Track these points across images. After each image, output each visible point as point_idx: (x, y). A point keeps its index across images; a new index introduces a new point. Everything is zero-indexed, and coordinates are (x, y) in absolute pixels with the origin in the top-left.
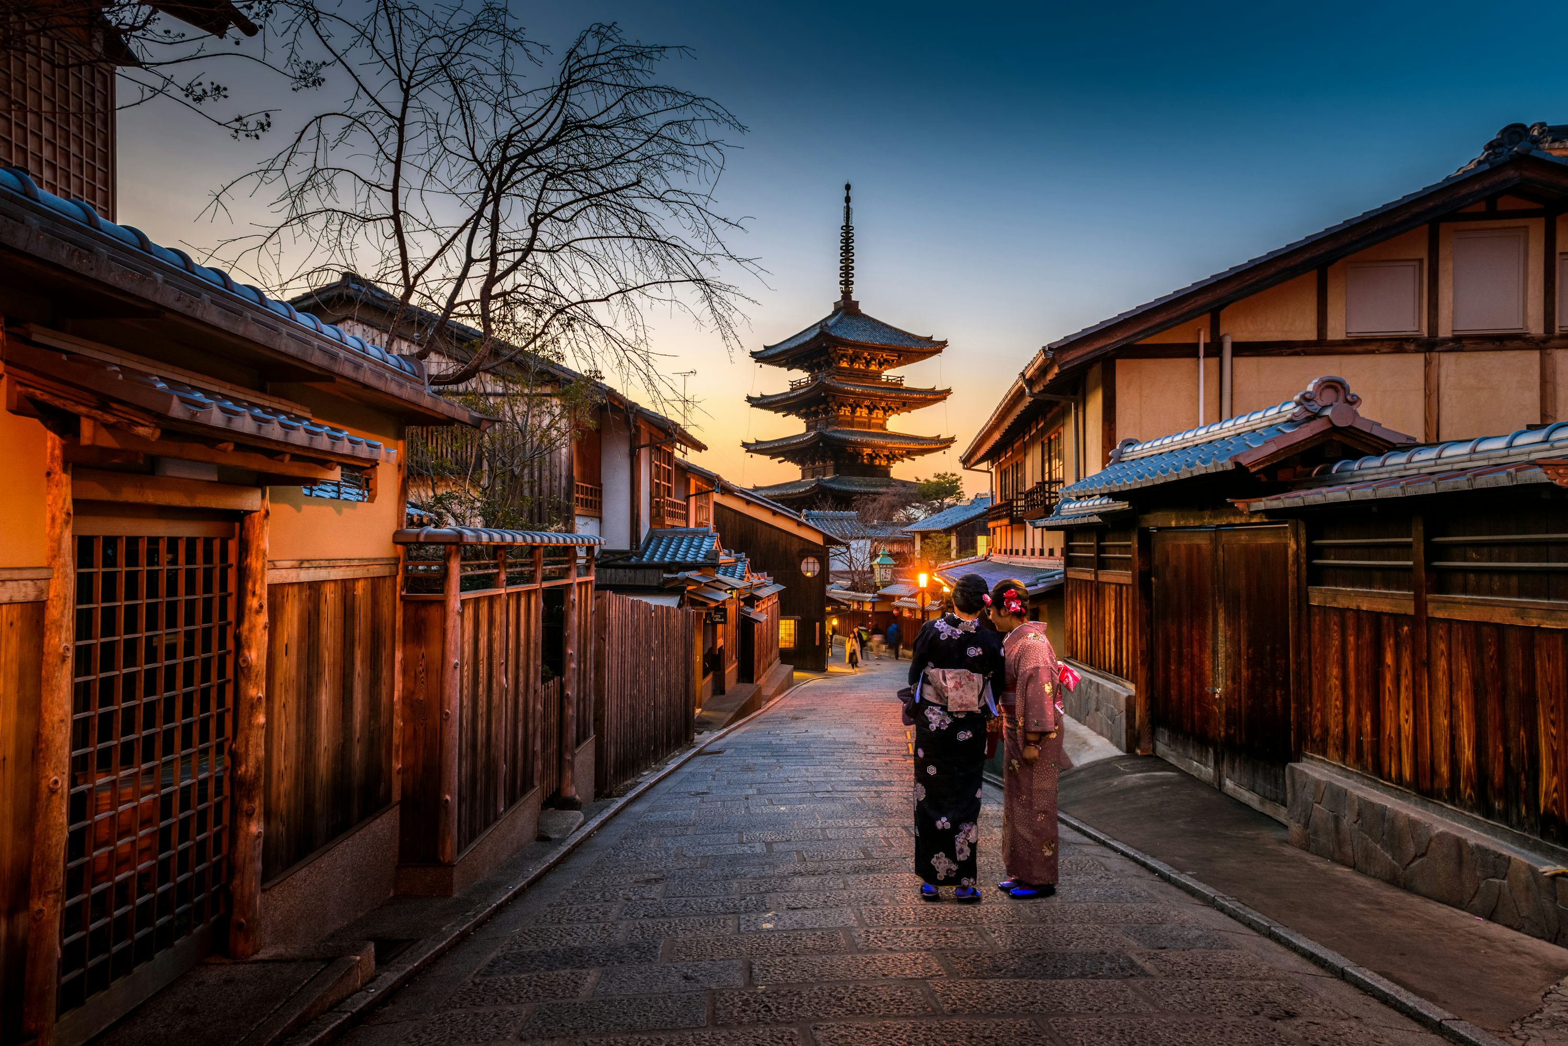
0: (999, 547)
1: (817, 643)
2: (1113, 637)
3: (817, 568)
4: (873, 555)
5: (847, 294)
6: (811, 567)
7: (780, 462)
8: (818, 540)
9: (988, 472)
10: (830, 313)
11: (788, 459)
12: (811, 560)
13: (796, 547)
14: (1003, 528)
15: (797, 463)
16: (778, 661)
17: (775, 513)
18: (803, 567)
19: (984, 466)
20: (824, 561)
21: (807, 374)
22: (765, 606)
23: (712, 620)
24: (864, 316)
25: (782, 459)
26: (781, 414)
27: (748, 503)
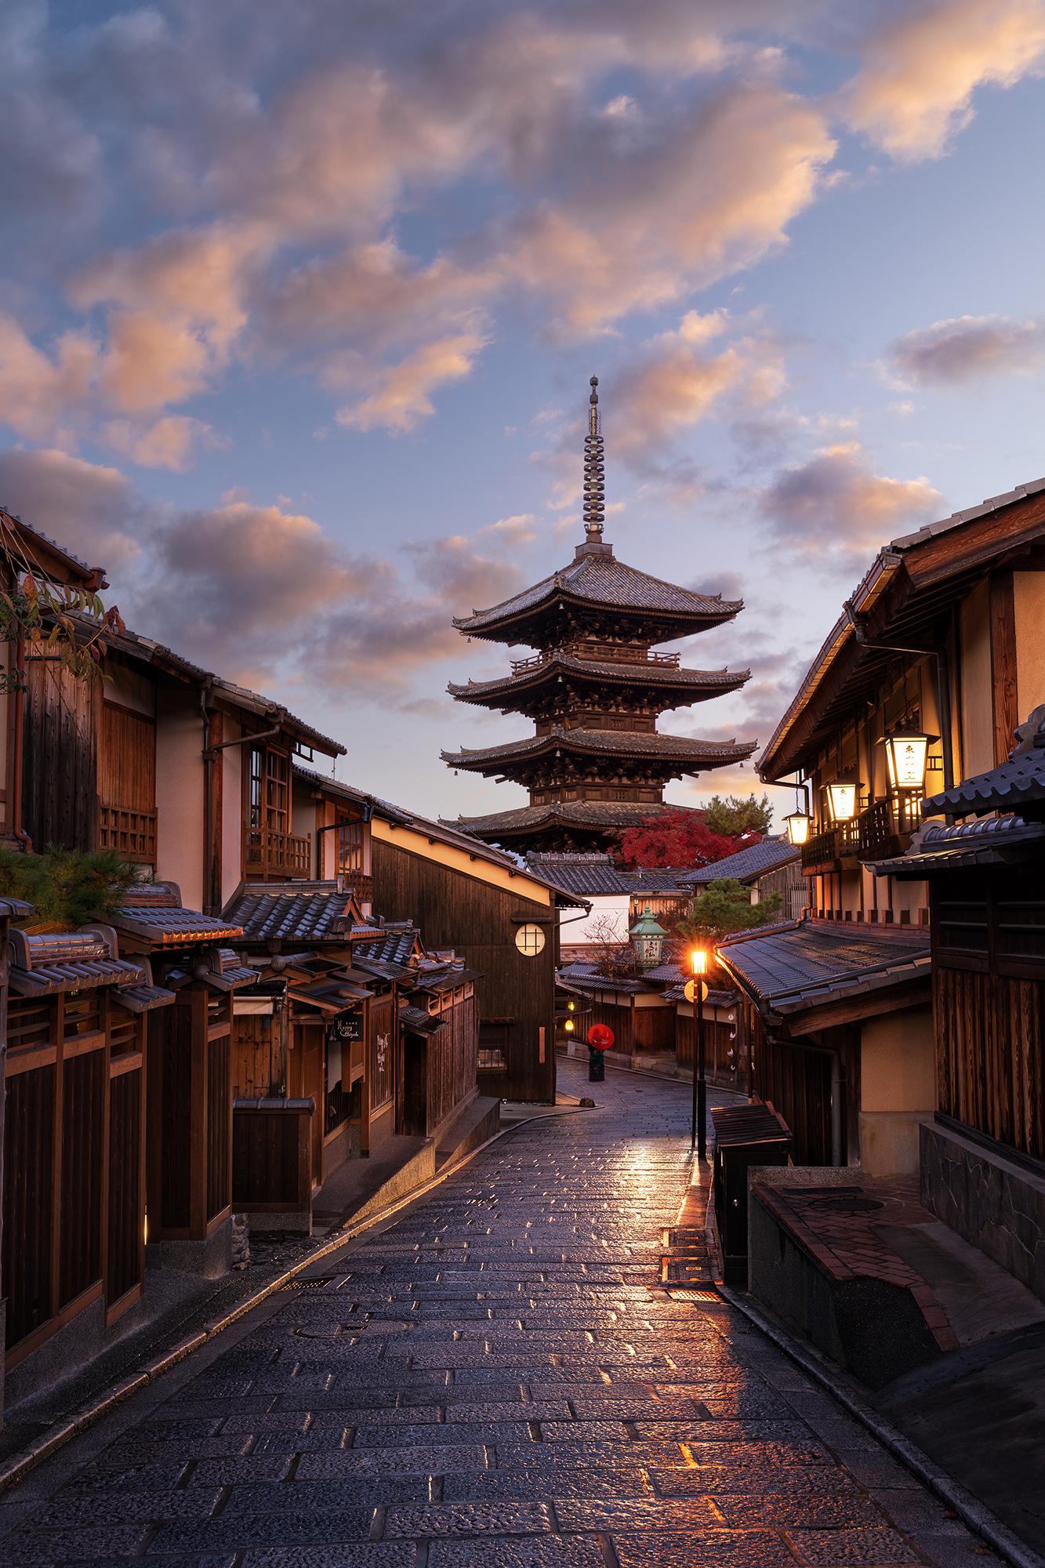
0: (820, 908)
1: (542, 1059)
2: (1027, 1085)
3: (541, 941)
4: (634, 920)
5: (594, 535)
6: (531, 941)
7: (498, 781)
8: (542, 897)
9: (800, 786)
10: (570, 562)
11: (509, 776)
12: (531, 928)
13: (506, 908)
14: (827, 876)
15: (523, 783)
16: (472, 1093)
17: (474, 857)
18: (520, 941)
19: (792, 778)
20: (551, 928)
21: (537, 652)
22: (449, 1004)
23: (338, 1036)
24: (620, 564)
25: (502, 776)
26: (498, 711)
27: (433, 841)
